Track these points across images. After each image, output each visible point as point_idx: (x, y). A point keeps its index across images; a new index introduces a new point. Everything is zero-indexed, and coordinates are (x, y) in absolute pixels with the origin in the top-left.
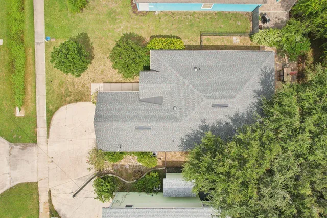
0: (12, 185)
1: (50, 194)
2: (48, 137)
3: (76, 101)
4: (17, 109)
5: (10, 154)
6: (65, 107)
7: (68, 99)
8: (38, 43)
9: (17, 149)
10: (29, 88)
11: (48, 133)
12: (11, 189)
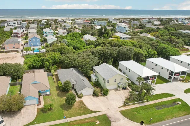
0: (126, 118)
1: (120, 107)
2: (101, 111)
3: (84, 104)
4: (97, 123)
5: (115, 121)
6: (87, 107)
7: (84, 106)
8: (67, 121)
9: (111, 120)
10: (86, 121)
11: (100, 111)
12: (127, 118)
